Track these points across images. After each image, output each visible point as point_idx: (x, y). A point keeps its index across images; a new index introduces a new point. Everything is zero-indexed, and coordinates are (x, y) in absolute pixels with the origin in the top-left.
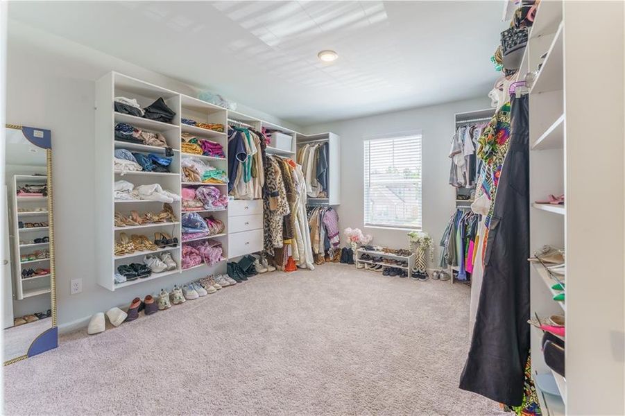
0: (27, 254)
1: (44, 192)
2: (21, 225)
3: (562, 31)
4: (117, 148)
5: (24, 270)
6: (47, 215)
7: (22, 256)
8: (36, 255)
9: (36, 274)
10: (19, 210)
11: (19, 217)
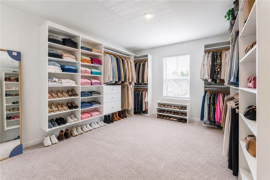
0: (9, 109)
1: (17, 80)
2: (6, 95)
3: (256, 4)
4: (49, 60)
5: (7, 117)
6: (18, 91)
7: (6, 110)
8: (13, 109)
9: (13, 119)
10: (5, 88)
11: (6, 91)
